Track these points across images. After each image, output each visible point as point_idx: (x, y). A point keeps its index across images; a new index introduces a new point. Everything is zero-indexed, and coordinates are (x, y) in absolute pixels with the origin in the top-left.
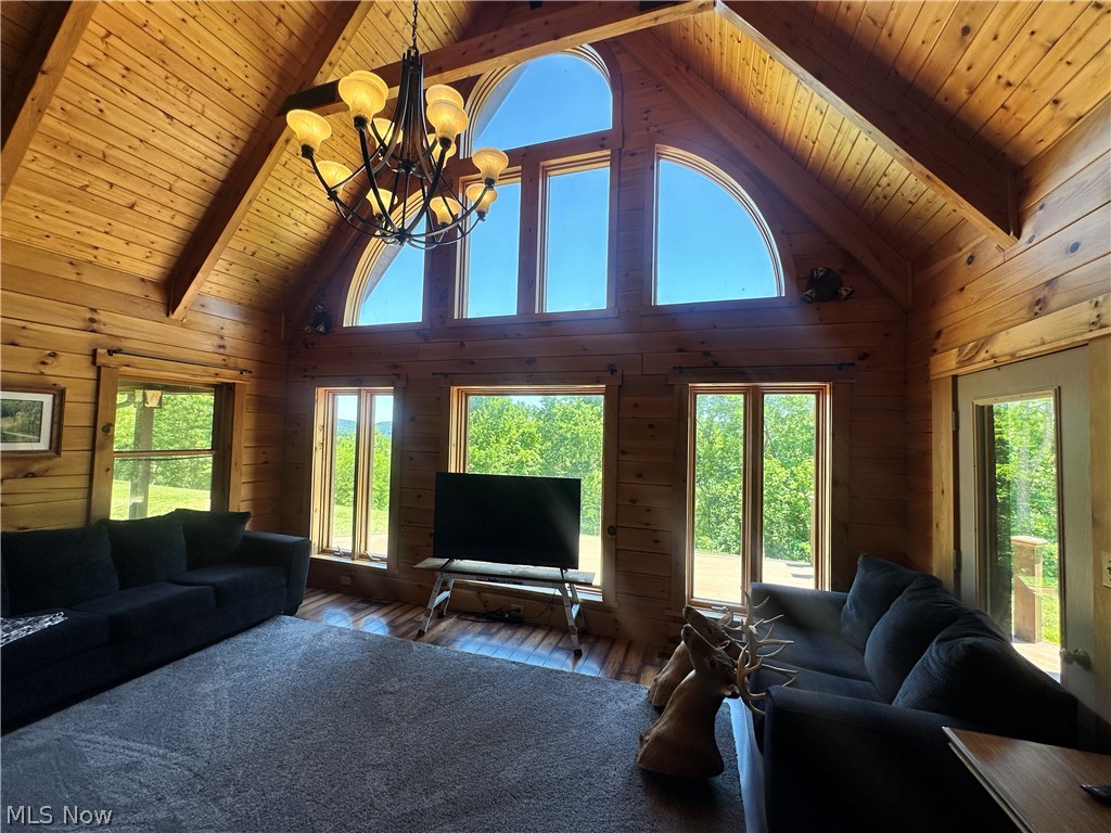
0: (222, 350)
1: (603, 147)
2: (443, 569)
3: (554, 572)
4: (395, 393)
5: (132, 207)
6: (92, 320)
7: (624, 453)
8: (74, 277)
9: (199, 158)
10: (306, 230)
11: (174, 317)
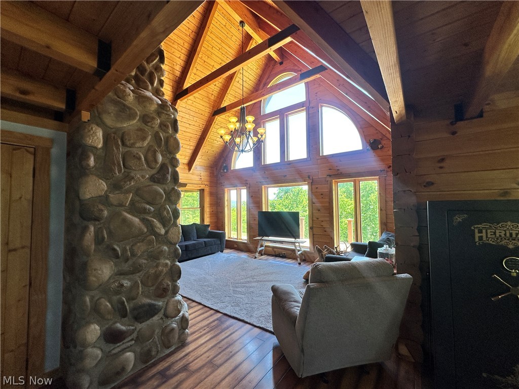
0: (201, 180)
1: (303, 107)
2: (261, 239)
3: (292, 240)
4: (247, 188)
7: (314, 203)
9: (196, 132)
10: (219, 143)
11: (191, 172)
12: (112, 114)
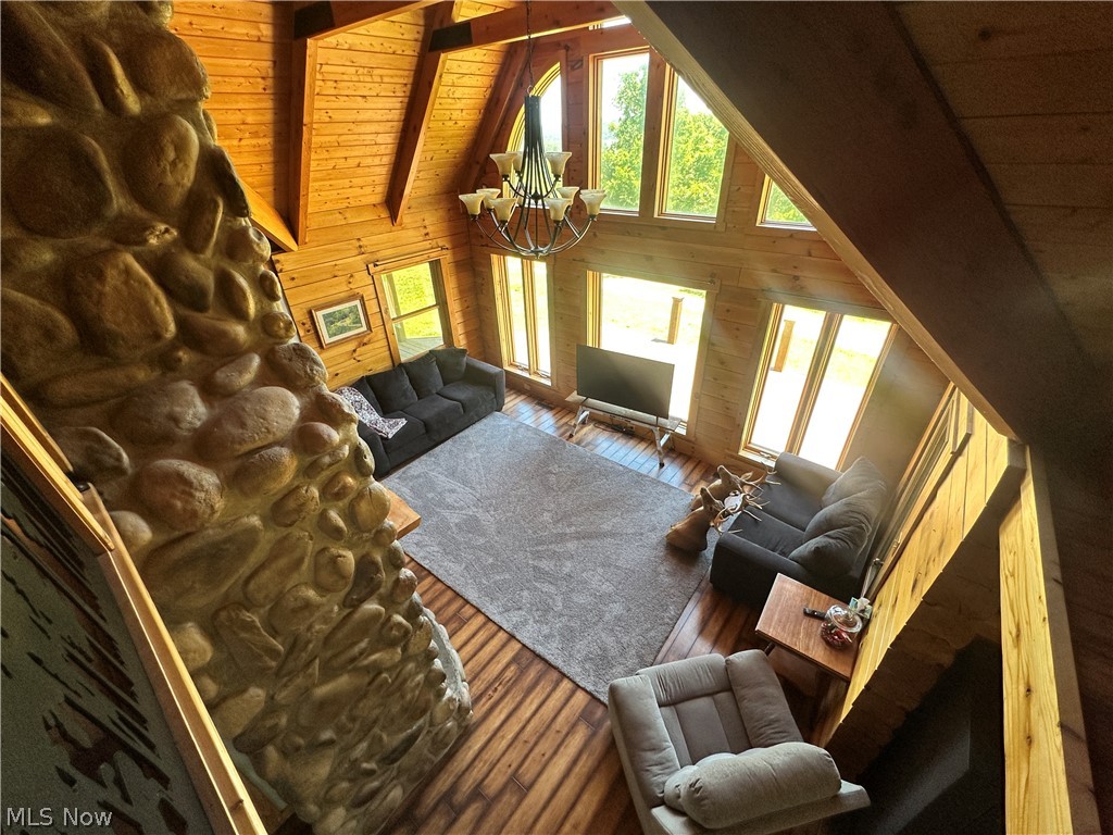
0: (427, 237)
5: (359, 166)
6: (360, 247)
7: (713, 344)
8: (343, 222)
9: (386, 114)
11: (398, 222)
12: (197, 586)
